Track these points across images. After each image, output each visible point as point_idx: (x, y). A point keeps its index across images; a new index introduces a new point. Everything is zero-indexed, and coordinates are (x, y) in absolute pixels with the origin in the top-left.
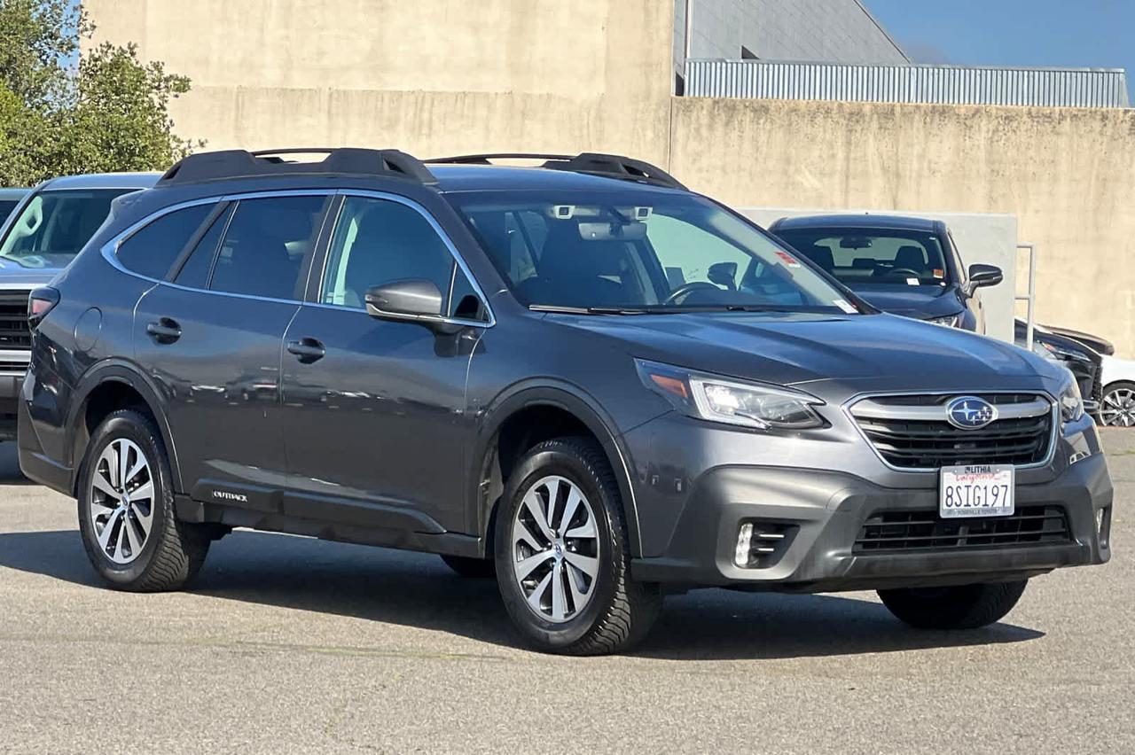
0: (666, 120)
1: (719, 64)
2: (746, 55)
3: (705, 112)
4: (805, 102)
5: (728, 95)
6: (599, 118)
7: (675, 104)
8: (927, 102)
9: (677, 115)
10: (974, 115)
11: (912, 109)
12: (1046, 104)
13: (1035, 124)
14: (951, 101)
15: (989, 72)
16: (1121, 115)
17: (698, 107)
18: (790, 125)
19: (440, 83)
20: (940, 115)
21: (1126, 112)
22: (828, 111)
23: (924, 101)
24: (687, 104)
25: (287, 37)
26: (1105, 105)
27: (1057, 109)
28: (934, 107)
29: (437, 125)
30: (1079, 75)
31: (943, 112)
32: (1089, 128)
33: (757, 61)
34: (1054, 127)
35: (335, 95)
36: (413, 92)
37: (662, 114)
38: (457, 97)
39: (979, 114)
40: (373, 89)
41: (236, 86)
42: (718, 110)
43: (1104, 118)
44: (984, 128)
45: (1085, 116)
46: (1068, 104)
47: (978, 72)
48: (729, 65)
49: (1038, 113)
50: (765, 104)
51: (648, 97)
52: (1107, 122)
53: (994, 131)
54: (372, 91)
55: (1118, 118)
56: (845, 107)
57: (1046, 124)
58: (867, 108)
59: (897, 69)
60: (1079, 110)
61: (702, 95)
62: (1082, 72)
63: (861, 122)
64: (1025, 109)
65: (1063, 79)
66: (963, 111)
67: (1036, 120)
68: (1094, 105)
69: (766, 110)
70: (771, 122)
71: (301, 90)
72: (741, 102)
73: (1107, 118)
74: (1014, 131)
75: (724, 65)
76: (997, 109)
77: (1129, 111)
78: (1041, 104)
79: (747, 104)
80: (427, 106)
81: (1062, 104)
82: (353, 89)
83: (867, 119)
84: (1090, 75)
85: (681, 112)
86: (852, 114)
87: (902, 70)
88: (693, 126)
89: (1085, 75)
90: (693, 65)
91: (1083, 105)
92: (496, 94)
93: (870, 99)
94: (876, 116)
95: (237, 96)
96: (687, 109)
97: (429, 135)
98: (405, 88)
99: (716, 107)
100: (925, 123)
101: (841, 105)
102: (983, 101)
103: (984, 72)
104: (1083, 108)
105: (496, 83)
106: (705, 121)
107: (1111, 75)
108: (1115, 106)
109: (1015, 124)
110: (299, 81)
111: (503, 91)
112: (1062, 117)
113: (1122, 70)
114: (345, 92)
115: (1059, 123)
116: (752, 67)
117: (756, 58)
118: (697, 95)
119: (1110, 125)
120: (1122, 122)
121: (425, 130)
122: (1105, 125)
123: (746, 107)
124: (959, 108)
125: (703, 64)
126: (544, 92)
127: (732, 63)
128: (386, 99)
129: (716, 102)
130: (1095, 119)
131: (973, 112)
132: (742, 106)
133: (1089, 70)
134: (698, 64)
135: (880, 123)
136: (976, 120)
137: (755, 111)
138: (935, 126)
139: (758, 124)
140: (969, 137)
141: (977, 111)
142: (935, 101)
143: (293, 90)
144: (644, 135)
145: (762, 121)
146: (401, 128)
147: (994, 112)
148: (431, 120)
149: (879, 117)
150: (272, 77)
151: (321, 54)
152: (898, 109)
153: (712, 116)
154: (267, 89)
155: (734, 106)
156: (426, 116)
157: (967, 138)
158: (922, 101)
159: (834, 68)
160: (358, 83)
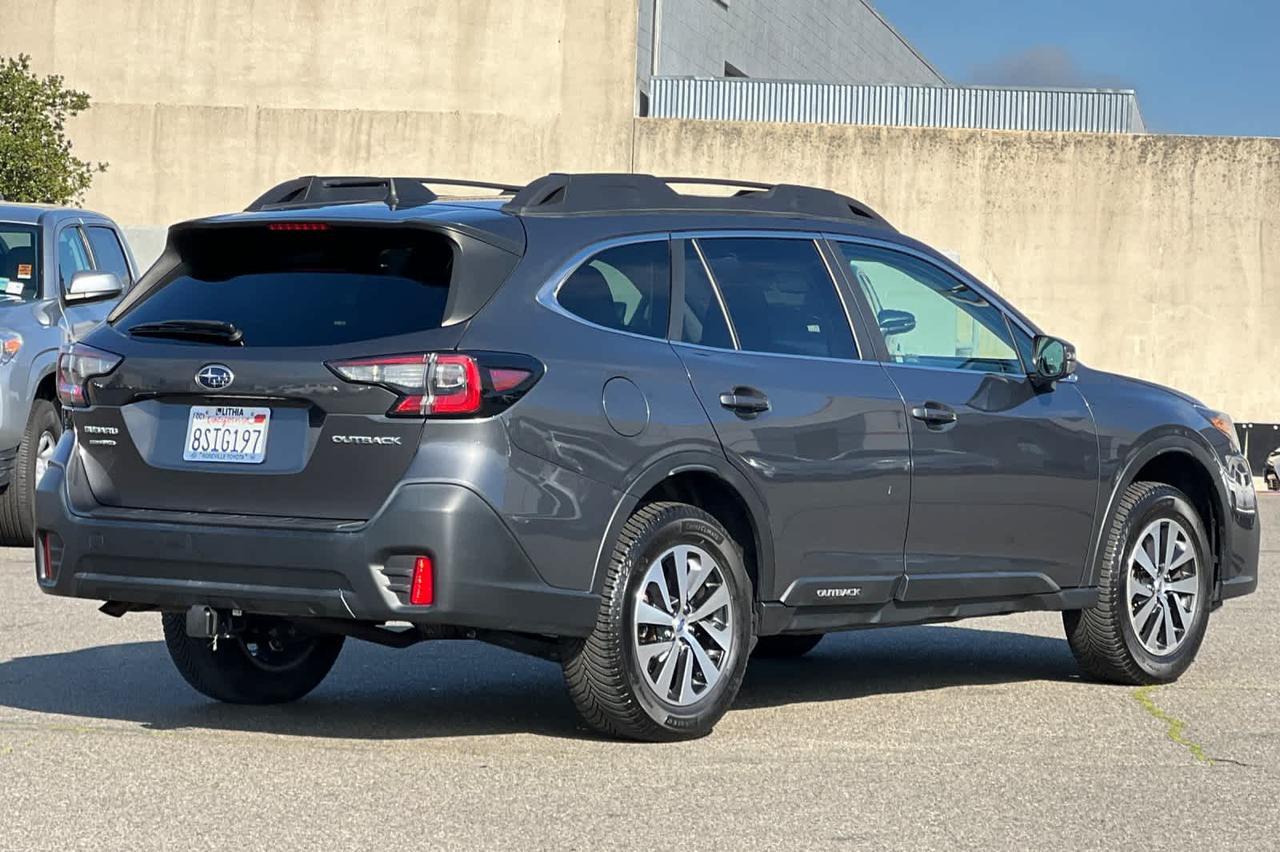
0: (628, 143)
1: (687, 82)
2: (731, 72)
3: (671, 135)
4: (781, 124)
5: (697, 116)
6: (554, 142)
7: (638, 127)
8: (917, 125)
9: (639, 139)
10: (968, 141)
11: (898, 133)
12: (1048, 128)
13: (1036, 150)
14: (943, 124)
15: (985, 92)
16: (1130, 140)
17: (664, 129)
18: (765, 149)
19: (380, 101)
20: (931, 139)
21: (1135, 138)
22: (807, 135)
23: (914, 124)
24: (652, 125)
25: (211, 50)
26: (1112, 130)
27: (1060, 134)
28: (924, 131)
29: (376, 149)
30: (1085, 96)
31: (934, 137)
32: (1094, 156)
33: (744, 79)
34: (1057, 154)
35: (263, 114)
36: (350, 111)
37: (623, 136)
38: (397, 117)
39: (973, 139)
40: (305, 107)
41: (155, 103)
42: (686, 133)
43: (1111, 144)
44: (979, 155)
45: (1090, 141)
46: (1072, 129)
47: (974, 92)
48: (699, 83)
49: (1038, 138)
50: (738, 127)
51: (609, 114)
52: (1114, 148)
53: (990, 159)
54: (305, 110)
55: (1127, 145)
56: (826, 131)
57: (1048, 151)
58: (850, 132)
59: (884, 89)
60: (1084, 136)
61: (668, 116)
62: (1087, 93)
63: (844, 147)
64: (1025, 134)
65: (1067, 100)
66: (956, 136)
67: (1036, 146)
68: (1101, 130)
69: (739, 133)
70: (744, 146)
71: (226, 108)
72: (711, 124)
73: (1114, 144)
74: (1012, 158)
75: (693, 82)
76: (994, 133)
77: (1139, 137)
78: (1042, 129)
79: (718, 126)
80: (365, 127)
81: (1066, 129)
82: (284, 106)
83: (850, 143)
84: (1096, 96)
85: (644, 135)
86: (833, 138)
87: (889, 89)
88: (658, 151)
89: (1090, 96)
90: (658, 83)
91: (1089, 130)
92: (441, 114)
93: (854, 121)
94: (860, 140)
95: (156, 116)
96: (651, 131)
97: (367, 159)
98: (341, 107)
99: (684, 131)
100: (914, 149)
101: (821, 128)
102: (978, 125)
103: (979, 92)
104: (1088, 133)
105: (439, 101)
106: (670, 144)
107: (1120, 97)
108: (1124, 131)
109: (1013, 151)
110: (225, 98)
111: (449, 111)
112: (1065, 143)
113: (1132, 92)
114: (274, 111)
115: (1062, 149)
116: (735, 84)
117: (743, 75)
118: (662, 116)
119: (1118, 152)
120: (1131, 149)
121: (363, 154)
122: (1112, 152)
123: (716, 129)
124: (952, 132)
125: (669, 82)
126: (494, 113)
127: (701, 81)
128: (320, 118)
129: (683, 124)
130: (1101, 146)
131: (967, 137)
132: (712, 129)
133: (1095, 91)
134: (664, 82)
135: (864, 148)
136: (970, 146)
137: (726, 134)
138: (925, 152)
139: (730, 148)
140: (964, 164)
141: (972, 135)
142: (926, 124)
143: (216, 108)
144: (604, 161)
145: (734, 145)
146: (335, 152)
147: (990, 137)
148: (369, 142)
149: (863, 142)
150: (194, 93)
151: (249, 68)
152: (884, 133)
153: (678, 139)
154: (188, 107)
155: (703, 129)
156: (363, 138)
157: (960, 165)
158: (911, 125)
160: (291, 101)
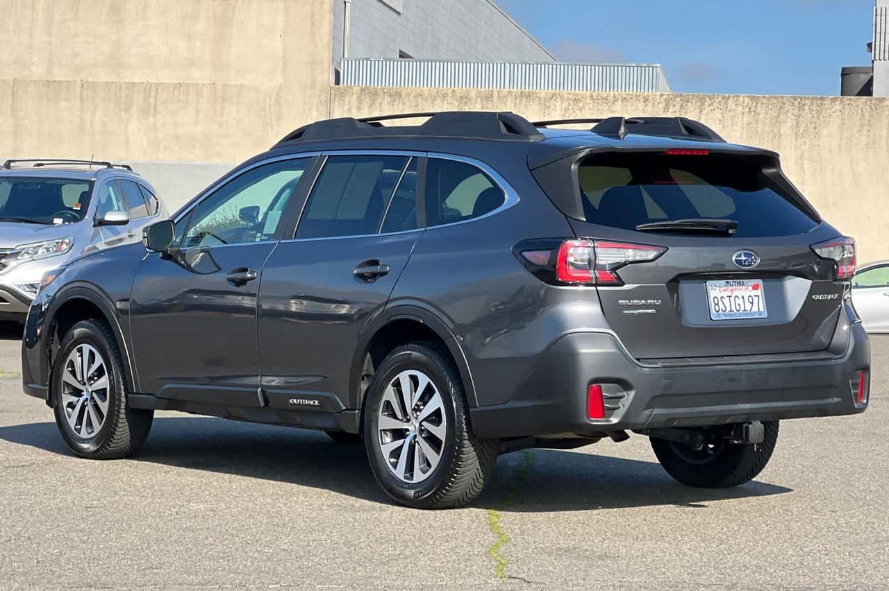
0: (326, 102)
1: (365, 62)
2: (403, 55)
3: (355, 97)
4: (428, 89)
5: (372, 84)
6: (278, 102)
7: (333, 92)
8: (517, 88)
9: (334, 100)
10: (551, 98)
11: (506, 93)
12: (604, 90)
13: (596, 104)
14: (535, 88)
15: (562, 66)
16: (658, 98)
17: (349, 92)
18: (417, 106)
19: (166, 77)
20: (527, 98)
21: (661, 95)
22: (445, 96)
23: (515, 87)
24: (342, 91)
25: (50, 43)
26: (646, 91)
27: (612, 94)
28: (522, 92)
29: (161, 108)
30: (628, 68)
31: (528, 96)
32: (635, 108)
33: (412, 59)
34: (610, 107)
35: (85, 85)
36: (143, 83)
37: (323, 98)
38: (175, 87)
39: (555, 97)
40: (114, 81)
41: (12, 78)
42: (365, 95)
43: (646, 100)
44: (558, 108)
45: (632, 98)
46: (619, 90)
47: (555, 66)
48: (373, 62)
49: (597, 96)
50: (398, 90)
51: (313, 86)
52: (647, 103)
53: (565, 110)
54: (113, 82)
55: (656, 100)
56: (457, 93)
57: (604, 104)
58: (473, 94)
59: (495, 65)
60: (628, 95)
61: (353, 84)
62: (630, 67)
63: (469, 103)
64: (588, 94)
65: (616, 71)
66: (543, 95)
67: (596, 101)
68: (639, 91)
69: (400, 95)
70: (403, 104)
71: (60, 81)
72: (381, 89)
73: (648, 100)
74: (580, 110)
75: (369, 62)
76: (569, 93)
77: (664, 95)
78: (600, 90)
79: (386, 91)
80: (153, 94)
81: (616, 90)
82: (99, 80)
83: (473, 101)
84: (636, 68)
85: (337, 97)
86: (462, 98)
87: (499, 65)
88: (345, 108)
89: (632, 68)
90: (346, 62)
91: (631, 90)
92: (203, 84)
93: (475, 86)
94: (479, 99)
95: (13, 88)
96: (342, 95)
97: (155, 115)
98: (137, 81)
99: (363, 94)
100: (516, 104)
101: (454, 91)
102: (558, 88)
103: (558, 67)
104: (631, 93)
105: (200, 76)
106: (354, 103)
107: (651, 69)
108: (654, 91)
109: (581, 105)
110: (59, 75)
111: (209, 82)
112: (616, 99)
113: (659, 65)
114: (92, 83)
115: (613, 103)
116: (404, 63)
117: (411, 57)
118: (349, 84)
119: (649, 105)
120: (659, 103)
121: (152, 112)
122: (646, 105)
123: (384, 93)
124: (540, 93)
125: (354, 62)
126: (239, 83)
127: (375, 61)
128: (123, 86)
129: (362, 90)
130: (639, 101)
131: (551, 96)
132: (381, 93)
133: (634, 65)
134: (350, 62)
135: (482, 104)
136: (552, 102)
137: (391, 95)
138: (522, 105)
139: (393, 105)
140: (548, 114)
141: (554, 95)
142: (523, 88)
143: (54, 81)
144: (311, 114)
145: (396, 104)
146: (134, 109)
147: (566, 95)
148: (156, 103)
149: (482, 100)
150: (38, 71)
151: (76, 55)
152: (495, 94)
153: (360, 101)
154: (35, 81)
155: (376, 92)
156: (152, 100)
157: (546, 115)
158: (513, 88)
159: (449, 64)
160: (103, 76)
